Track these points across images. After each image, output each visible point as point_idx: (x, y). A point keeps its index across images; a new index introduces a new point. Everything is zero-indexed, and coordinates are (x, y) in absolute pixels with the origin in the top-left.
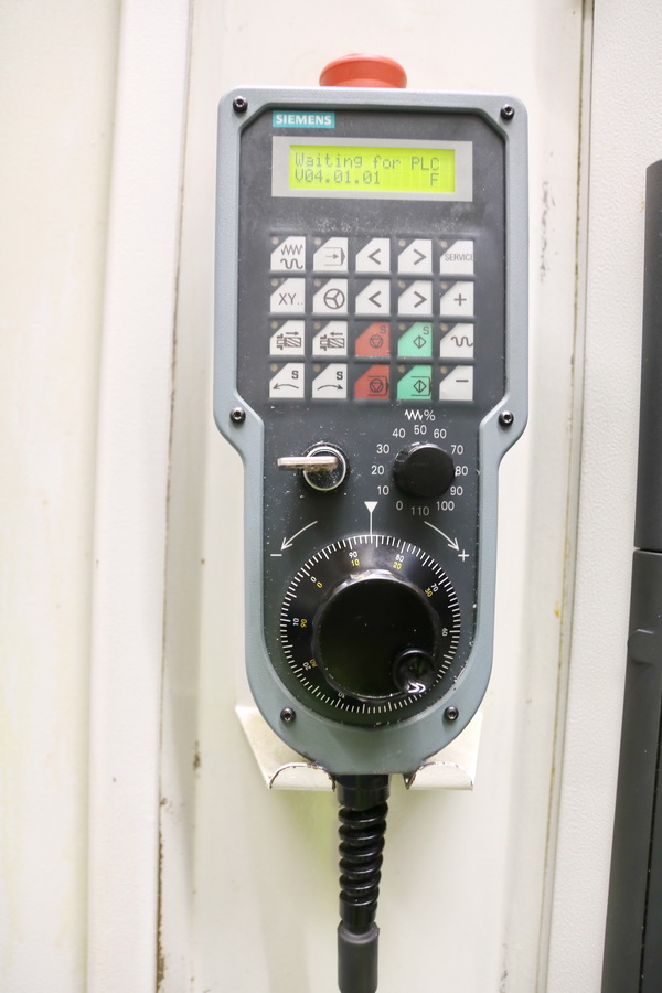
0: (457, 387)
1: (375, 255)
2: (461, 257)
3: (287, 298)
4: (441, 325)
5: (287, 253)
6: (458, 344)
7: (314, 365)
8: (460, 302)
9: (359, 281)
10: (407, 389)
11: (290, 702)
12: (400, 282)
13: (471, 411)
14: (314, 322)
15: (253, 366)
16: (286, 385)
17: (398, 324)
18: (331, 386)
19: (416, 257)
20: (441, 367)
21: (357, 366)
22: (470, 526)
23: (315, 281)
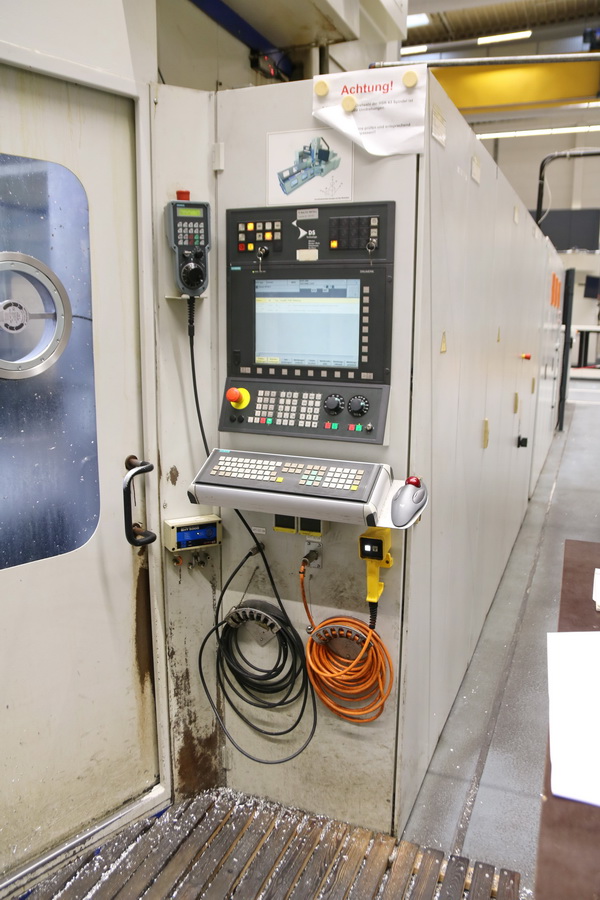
0: (202, 243)
1: (191, 225)
2: (202, 225)
3: (180, 231)
4: (200, 235)
5: (180, 224)
6: (202, 237)
7: (184, 240)
8: (202, 231)
9: (189, 229)
10: (196, 243)
11: (181, 286)
12: (194, 229)
13: (203, 247)
14: (184, 234)
15: (176, 241)
16: (180, 243)
17: (194, 234)
18: (186, 243)
19: (196, 225)
20: (200, 240)
21: (189, 240)
22: (205, 262)
23: (183, 228)
